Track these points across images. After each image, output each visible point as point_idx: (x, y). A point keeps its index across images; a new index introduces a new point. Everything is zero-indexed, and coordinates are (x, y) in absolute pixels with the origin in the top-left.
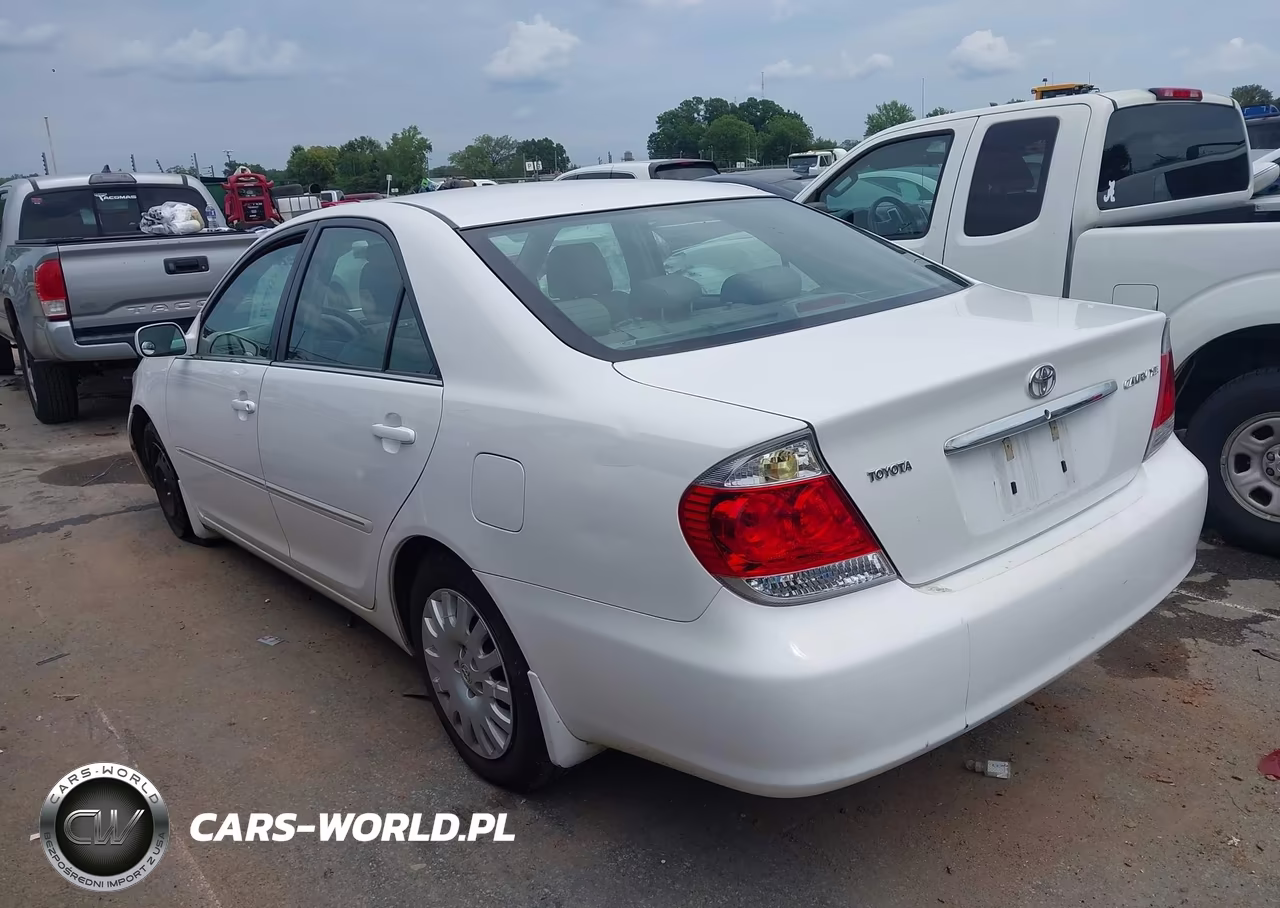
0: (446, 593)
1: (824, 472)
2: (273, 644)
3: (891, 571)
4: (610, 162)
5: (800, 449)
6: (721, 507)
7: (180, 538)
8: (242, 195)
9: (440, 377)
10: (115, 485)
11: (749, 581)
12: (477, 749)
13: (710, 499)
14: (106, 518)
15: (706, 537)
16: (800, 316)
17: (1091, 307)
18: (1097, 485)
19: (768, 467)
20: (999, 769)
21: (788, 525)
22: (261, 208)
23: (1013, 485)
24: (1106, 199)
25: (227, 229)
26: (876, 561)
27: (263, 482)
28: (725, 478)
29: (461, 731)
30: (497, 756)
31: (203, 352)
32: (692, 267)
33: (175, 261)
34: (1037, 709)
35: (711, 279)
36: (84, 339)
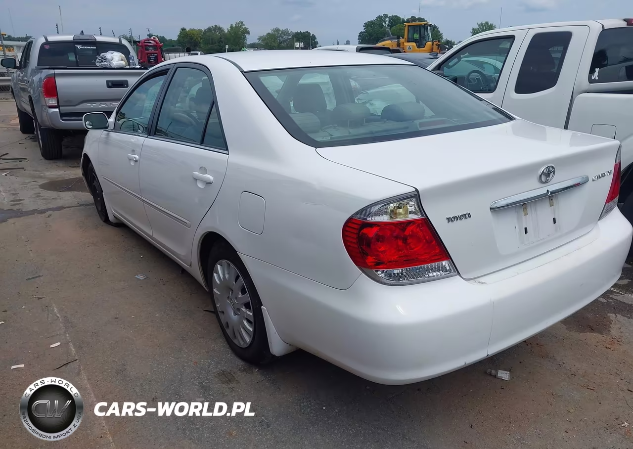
0: (224, 261)
1: (422, 215)
2: (142, 279)
3: (454, 271)
4: (338, 44)
5: (410, 203)
6: (365, 231)
7: (104, 221)
8: (148, 50)
9: (227, 150)
10: (76, 192)
11: (377, 271)
12: (236, 342)
13: (359, 226)
14: (69, 209)
15: (356, 246)
16: (420, 129)
17: (579, 135)
18: (572, 231)
19: (392, 211)
20: (504, 375)
21: (400, 243)
22: (156, 57)
23: (526, 229)
24: (593, 78)
25: (139, 67)
26: (447, 265)
27: (141, 197)
28: (368, 216)
29: (229, 331)
30: (245, 346)
31: (117, 129)
32: (371, 100)
33: (112, 82)
34: (527, 345)
35: (378, 106)
36: (64, 118)
